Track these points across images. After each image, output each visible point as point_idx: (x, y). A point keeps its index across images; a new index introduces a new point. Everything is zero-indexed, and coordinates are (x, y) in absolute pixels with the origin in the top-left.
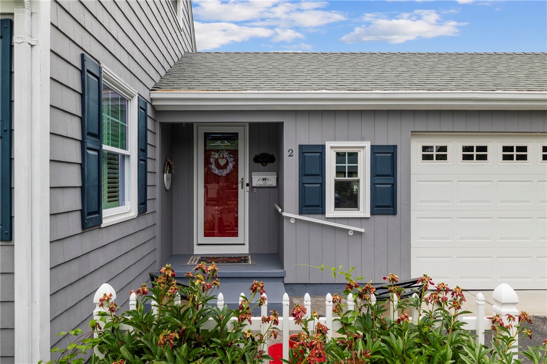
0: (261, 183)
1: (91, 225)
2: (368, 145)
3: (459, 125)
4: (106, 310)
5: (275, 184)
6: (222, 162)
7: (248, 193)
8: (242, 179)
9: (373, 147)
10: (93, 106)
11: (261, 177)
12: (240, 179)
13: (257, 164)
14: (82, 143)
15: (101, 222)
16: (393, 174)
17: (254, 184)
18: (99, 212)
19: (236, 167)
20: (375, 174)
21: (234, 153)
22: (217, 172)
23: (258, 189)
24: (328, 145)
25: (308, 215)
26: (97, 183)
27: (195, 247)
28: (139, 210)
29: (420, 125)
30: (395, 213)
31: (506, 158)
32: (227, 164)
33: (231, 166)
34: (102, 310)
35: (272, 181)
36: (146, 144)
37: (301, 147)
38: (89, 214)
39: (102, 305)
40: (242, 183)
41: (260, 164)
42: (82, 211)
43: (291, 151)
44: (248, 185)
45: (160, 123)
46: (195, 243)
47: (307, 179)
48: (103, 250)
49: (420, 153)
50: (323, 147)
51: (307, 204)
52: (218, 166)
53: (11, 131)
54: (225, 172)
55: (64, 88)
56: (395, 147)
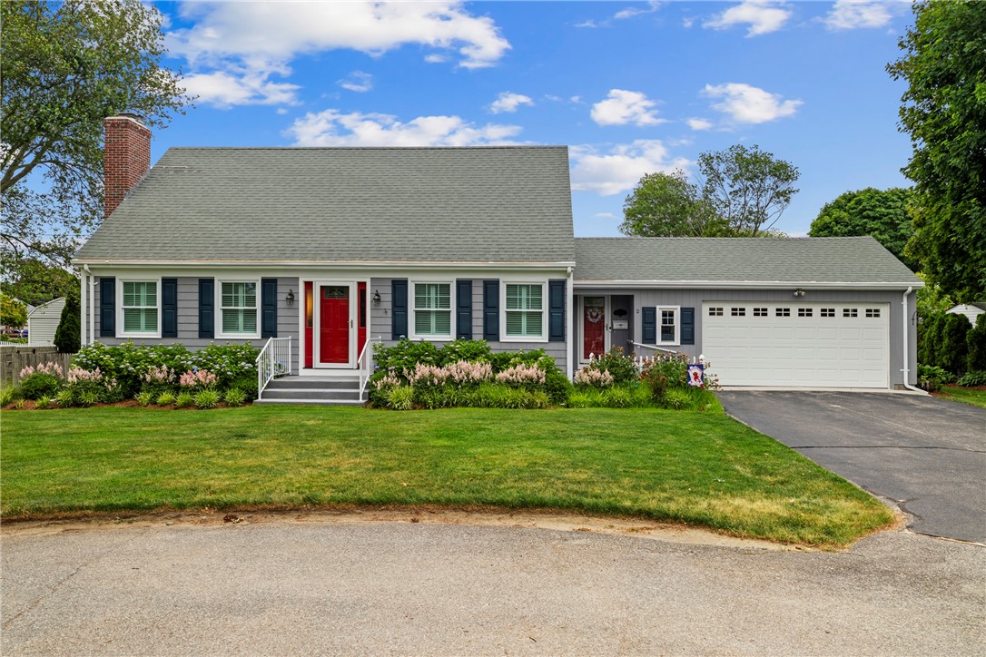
0: (619, 327)
2: (679, 307)
3: (728, 297)
5: (627, 328)
6: (594, 314)
7: (610, 333)
8: (607, 325)
9: (681, 309)
11: (619, 324)
12: (605, 325)
13: (616, 316)
16: (692, 323)
17: (614, 328)
19: (603, 318)
20: (682, 323)
21: (602, 309)
22: (591, 320)
23: (617, 331)
24: (658, 307)
25: (647, 344)
29: (707, 297)
30: (693, 343)
31: (755, 314)
32: (598, 315)
33: (600, 317)
35: (625, 326)
37: (643, 308)
40: (607, 327)
41: (618, 316)
43: (638, 310)
44: (610, 328)
47: (646, 325)
49: (708, 312)
50: (655, 308)
51: (646, 338)
52: (592, 317)
54: (596, 320)
56: (693, 309)
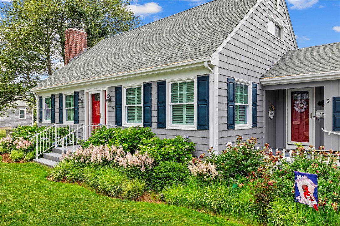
0: (321, 116)
1: (230, 128)
4: (229, 148)
6: (301, 106)
7: (314, 121)
8: (311, 114)
10: (231, 92)
11: (321, 113)
12: (310, 114)
13: (320, 106)
14: (228, 104)
15: (234, 128)
17: (317, 116)
18: (234, 124)
19: (308, 108)
21: (307, 101)
22: (298, 110)
23: (320, 119)
25: (338, 132)
26: (233, 116)
27: (287, 146)
28: (252, 126)
32: (303, 106)
33: (305, 107)
34: (228, 148)
36: (256, 100)
37: (334, 98)
38: (230, 125)
39: (228, 147)
40: (311, 115)
41: (321, 106)
42: (228, 124)
43: (328, 100)
44: (314, 117)
45: (265, 91)
46: (286, 144)
47: (337, 114)
48: (235, 137)
51: (337, 126)
53: (209, 103)
54: (302, 111)
55: (222, 90)
